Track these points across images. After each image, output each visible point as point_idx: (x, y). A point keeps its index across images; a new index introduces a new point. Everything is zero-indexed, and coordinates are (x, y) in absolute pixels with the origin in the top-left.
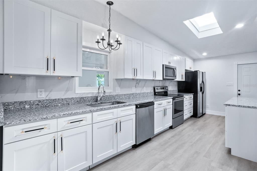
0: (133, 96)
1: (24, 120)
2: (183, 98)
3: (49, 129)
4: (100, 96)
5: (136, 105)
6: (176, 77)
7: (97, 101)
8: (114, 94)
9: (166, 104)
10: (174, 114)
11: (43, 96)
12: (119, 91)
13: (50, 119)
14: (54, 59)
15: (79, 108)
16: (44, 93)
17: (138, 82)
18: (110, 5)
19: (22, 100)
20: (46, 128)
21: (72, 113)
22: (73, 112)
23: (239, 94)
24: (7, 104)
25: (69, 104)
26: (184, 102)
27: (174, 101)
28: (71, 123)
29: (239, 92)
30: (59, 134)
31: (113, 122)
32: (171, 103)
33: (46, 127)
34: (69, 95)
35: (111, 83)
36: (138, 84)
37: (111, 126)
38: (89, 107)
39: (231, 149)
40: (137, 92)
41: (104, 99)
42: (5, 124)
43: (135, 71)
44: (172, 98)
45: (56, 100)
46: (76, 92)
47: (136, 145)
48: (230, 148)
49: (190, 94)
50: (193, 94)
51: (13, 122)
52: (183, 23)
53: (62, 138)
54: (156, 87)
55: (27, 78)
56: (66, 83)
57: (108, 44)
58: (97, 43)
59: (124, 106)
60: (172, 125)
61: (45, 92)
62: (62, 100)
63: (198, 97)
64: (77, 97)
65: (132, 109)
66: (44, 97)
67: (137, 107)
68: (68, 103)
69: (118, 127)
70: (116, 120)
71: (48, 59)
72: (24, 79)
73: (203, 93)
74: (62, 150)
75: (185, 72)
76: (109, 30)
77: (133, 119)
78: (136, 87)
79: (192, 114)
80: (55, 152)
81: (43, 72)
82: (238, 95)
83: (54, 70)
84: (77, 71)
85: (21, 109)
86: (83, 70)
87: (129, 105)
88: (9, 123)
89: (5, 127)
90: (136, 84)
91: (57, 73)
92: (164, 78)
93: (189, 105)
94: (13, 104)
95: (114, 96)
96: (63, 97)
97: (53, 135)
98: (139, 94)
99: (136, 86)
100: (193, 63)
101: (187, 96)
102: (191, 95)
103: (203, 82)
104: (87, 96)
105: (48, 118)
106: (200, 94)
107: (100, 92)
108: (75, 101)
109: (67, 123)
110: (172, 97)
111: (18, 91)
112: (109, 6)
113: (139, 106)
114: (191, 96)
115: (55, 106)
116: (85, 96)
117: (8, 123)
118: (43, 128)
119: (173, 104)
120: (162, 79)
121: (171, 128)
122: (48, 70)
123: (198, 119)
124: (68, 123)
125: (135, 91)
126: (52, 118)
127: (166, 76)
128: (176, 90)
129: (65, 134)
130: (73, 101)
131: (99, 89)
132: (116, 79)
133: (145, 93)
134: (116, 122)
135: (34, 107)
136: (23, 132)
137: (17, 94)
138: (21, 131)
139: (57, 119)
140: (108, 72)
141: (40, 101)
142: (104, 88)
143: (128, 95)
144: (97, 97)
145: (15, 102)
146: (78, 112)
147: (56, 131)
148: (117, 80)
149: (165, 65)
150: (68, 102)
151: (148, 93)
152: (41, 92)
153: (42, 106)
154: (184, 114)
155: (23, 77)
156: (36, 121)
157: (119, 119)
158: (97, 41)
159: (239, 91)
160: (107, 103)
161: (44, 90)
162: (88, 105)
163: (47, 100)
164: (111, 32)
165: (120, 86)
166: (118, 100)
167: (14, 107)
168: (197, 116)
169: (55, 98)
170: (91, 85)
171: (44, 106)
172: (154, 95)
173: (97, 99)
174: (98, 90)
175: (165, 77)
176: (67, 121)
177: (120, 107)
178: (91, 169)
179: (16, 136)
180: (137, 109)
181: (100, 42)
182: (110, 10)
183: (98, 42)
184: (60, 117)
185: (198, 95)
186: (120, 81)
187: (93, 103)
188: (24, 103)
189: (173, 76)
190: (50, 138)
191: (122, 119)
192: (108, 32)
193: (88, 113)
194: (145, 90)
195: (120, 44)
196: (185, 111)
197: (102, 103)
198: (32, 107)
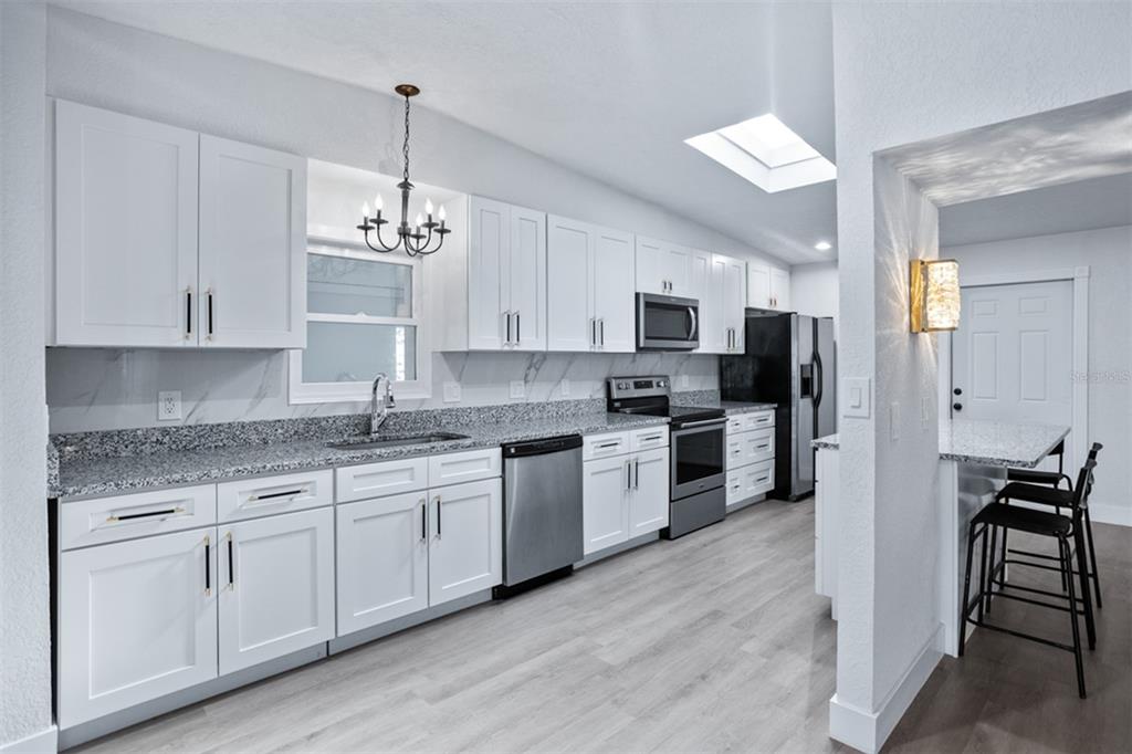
0: (513, 413)
1: (117, 485)
2: (724, 422)
3: (192, 514)
4: (379, 416)
5: (503, 446)
6: (696, 338)
7: (369, 434)
8: (437, 405)
9: (637, 445)
10: (678, 484)
11: (175, 413)
12: (456, 396)
13: (193, 483)
14: (210, 297)
15: (292, 451)
16: (179, 404)
17: (535, 361)
18: (407, 95)
19: (109, 429)
20: (182, 510)
21: (265, 467)
22: (269, 466)
23: (958, 407)
24: (63, 439)
25: (266, 443)
26: (728, 438)
27: (675, 434)
28: (260, 498)
29: (957, 399)
30: (224, 531)
31: (413, 501)
32: (665, 441)
33: (182, 506)
34: (268, 411)
35: (426, 368)
36: (537, 370)
37: (402, 516)
38: (335, 450)
39: (830, 599)
40: (534, 399)
41: (395, 424)
42: (65, 493)
43: (512, 324)
44: (668, 423)
45: (220, 428)
46: (292, 401)
47: (506, 587)
48: (829, 595)
49: (757, 408)
50: (776, 405)
51: (86, 489)
52: (686, 145)
53: (230, 543)
54: (615, 378)
55: (125, 355)
56: (257, 372)
57: (400, 234)
58: (364, 232)
59: (455, 448)
60: (667, 525)
61: (182, 400)
62: (243, 427)
63: (793, 419)
64: (294, 418)
65: (488, 458)
66: (179, 417)
67: (506, 454)
68: (261, 437)
69: (429, 520)
70: (423, 495)
71: (189, 295)
72: (116, 359)
73: (816, 403)
74: (231, 581)
75: (746, 319)
76: (405, 186)
77: (493, 496)
78: (526, 382)
79: (770, 484)
80: (208, 586)
81: (176, 339)
82: (954, 410)
83: (211, 332)
84: (289, 330)
85: (107, 455)
86: (309, 322)
87: (474, 446)
88: (75, 492)
89: (63, 502)
90: (529, 369)
91: (221, 341)
92: (642, 345)
93: (756, 451)
94: (82, 439)
95: (435, 413)
96: (247, 419)
97: (202, 533)
98: (542, 407)
99: (526, 376)
100: (787, 279)
101: (745, 412)
102: (761, 410)
103: (816, 357)
104: (331, 415)
105: (188, 479)
106: (801, 407)
107: (378, 399)
108: (287, 431)
109: (248, 498)
110: (669, 419)
111: (94, 398)
112: (404, 98)
113: (516, 448)
114: (768, 414)
115: (216, 447)
116: (325, 415)
117: (71, 490)
118: (172, 511)
119: (670, 446)
120: (634, 350)
121: (665, 534)
122: (189, 331)
123: (793, 505)
124: (252, 499)
125: (522, 396)
126: (200, 481)
127: (647, 338)
128: (712, 391)
129: (242, 532)
130: (280, 431)
131: (375, 389)
132: (444, 353)
133: (569, 402)
134: (422, 504)
135: (147, 449)
136: (112, 518)
137: (92, 407)
138: (109, 516)
139: (214, 485)
140: (415, 327)
141: (165, 431)
142: (390, 387)
143: (494, 412)
144: (369, 418)
145: (86, 433)
146: (285, 463)
147: (214, 522)
148: (447, 355)
149: (645, 295)
150: (264, 436)
151: (578, 402)
152: (170, 400)
153: (174, 447)
154: (728, 485)
155: (114, 354)
156: (150, 487)
157: (434, 493)
158: (363, 224)
159: (958, 392)
160: (406, 439)
161: (180, 393)
162: (332, 445)
163: (190, 427)
164: (411, 192)
165: (459, 379)
166: (450, 430)
167: (86, 449)
168: (790, 493)
169: (219, 422)
170: (353, 376)
171: (180, 447)
172: (605, 409)
173: (369, 426)
174: (371, 390)
175: (645, 343)
176: (249, 492)
177: (438, 453)
178: (333, 656)
179: (93, 530)
180: (507, 460)
181: (372, 228)
182: (407, 114)
183: (366, 228)
184: (226, 479)
185: (794, 410)
186: (462, 362)
187: (351, 440)
188: (116, 438)
189: (685, 336)
190: (194, 542)
191: (447, 495)
192: (400, 191)
193: (320, 467)
194: (568, 393)
195: (443, 231)
196: (729, 475)
197: (385, 439)
198: (141, 451)
